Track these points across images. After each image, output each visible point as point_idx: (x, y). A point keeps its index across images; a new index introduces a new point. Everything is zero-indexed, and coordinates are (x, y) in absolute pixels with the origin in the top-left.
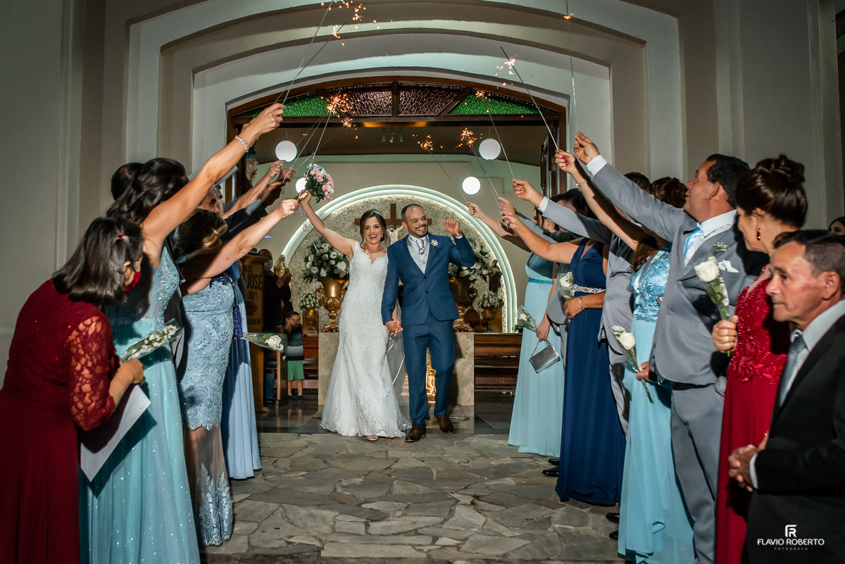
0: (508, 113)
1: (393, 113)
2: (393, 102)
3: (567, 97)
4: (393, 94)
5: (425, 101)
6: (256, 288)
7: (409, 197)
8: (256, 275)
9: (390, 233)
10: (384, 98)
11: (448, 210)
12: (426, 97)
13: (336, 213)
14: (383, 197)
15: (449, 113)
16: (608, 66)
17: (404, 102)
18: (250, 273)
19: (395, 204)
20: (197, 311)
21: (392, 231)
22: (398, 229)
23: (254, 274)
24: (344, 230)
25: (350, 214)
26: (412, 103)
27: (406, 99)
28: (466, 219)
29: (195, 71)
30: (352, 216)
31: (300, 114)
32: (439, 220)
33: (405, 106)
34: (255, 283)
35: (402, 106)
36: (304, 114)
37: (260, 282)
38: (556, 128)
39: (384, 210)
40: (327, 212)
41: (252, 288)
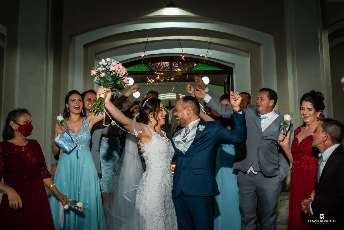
0: (212, 70)
1: (170, 70)
2: (170, 66)
3: (234, 64)
4: (170, 63)
5: (182, 66)
10: (166, 64)
12: (182, 64)
14: (166, 98)
15: (191, 70)
16: (248, 53)
17: (174, 66)
19: (170, 101)
20: (103, 147)
21: (169, 111)
22: (172, 110)
26: (177, 66)
27: (175, 65)
29: (96, 54)
31: (135, 70)
33: (175, 67)
35: (173, 67)
36: (137, 70)
38: (230, 75)
39: (167, 103)
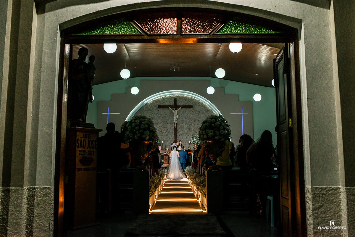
0: (258, 33)
1: (177, 33)
3: (300, 21)
4: (177, 19)
5: (200, 25)
6: (93, 148)
7: (182, 95)
8: (93, 140)
9: (174, 112)
11: (200, 101)
12: (201, 22)
13: (149, 103)
14: (170, 95)
15: (217, 32)
17: (185, 25)
18: (89, 139)
19: (176, 99)
21: (175, 111)
22: (177, 110)
23: (92, 139)
24: (153, 110)
25: (156, 103)
26: (191, 26)
27: (187, 23)
28: (208, 106)
30: (157, 104)
31: (112, 33)
32: (196, 106)
33: (186, 27)
34: (92, 145)
37: (96, 144)
39: (171, 102)
40: (146, 102)
41: (90, 148)
